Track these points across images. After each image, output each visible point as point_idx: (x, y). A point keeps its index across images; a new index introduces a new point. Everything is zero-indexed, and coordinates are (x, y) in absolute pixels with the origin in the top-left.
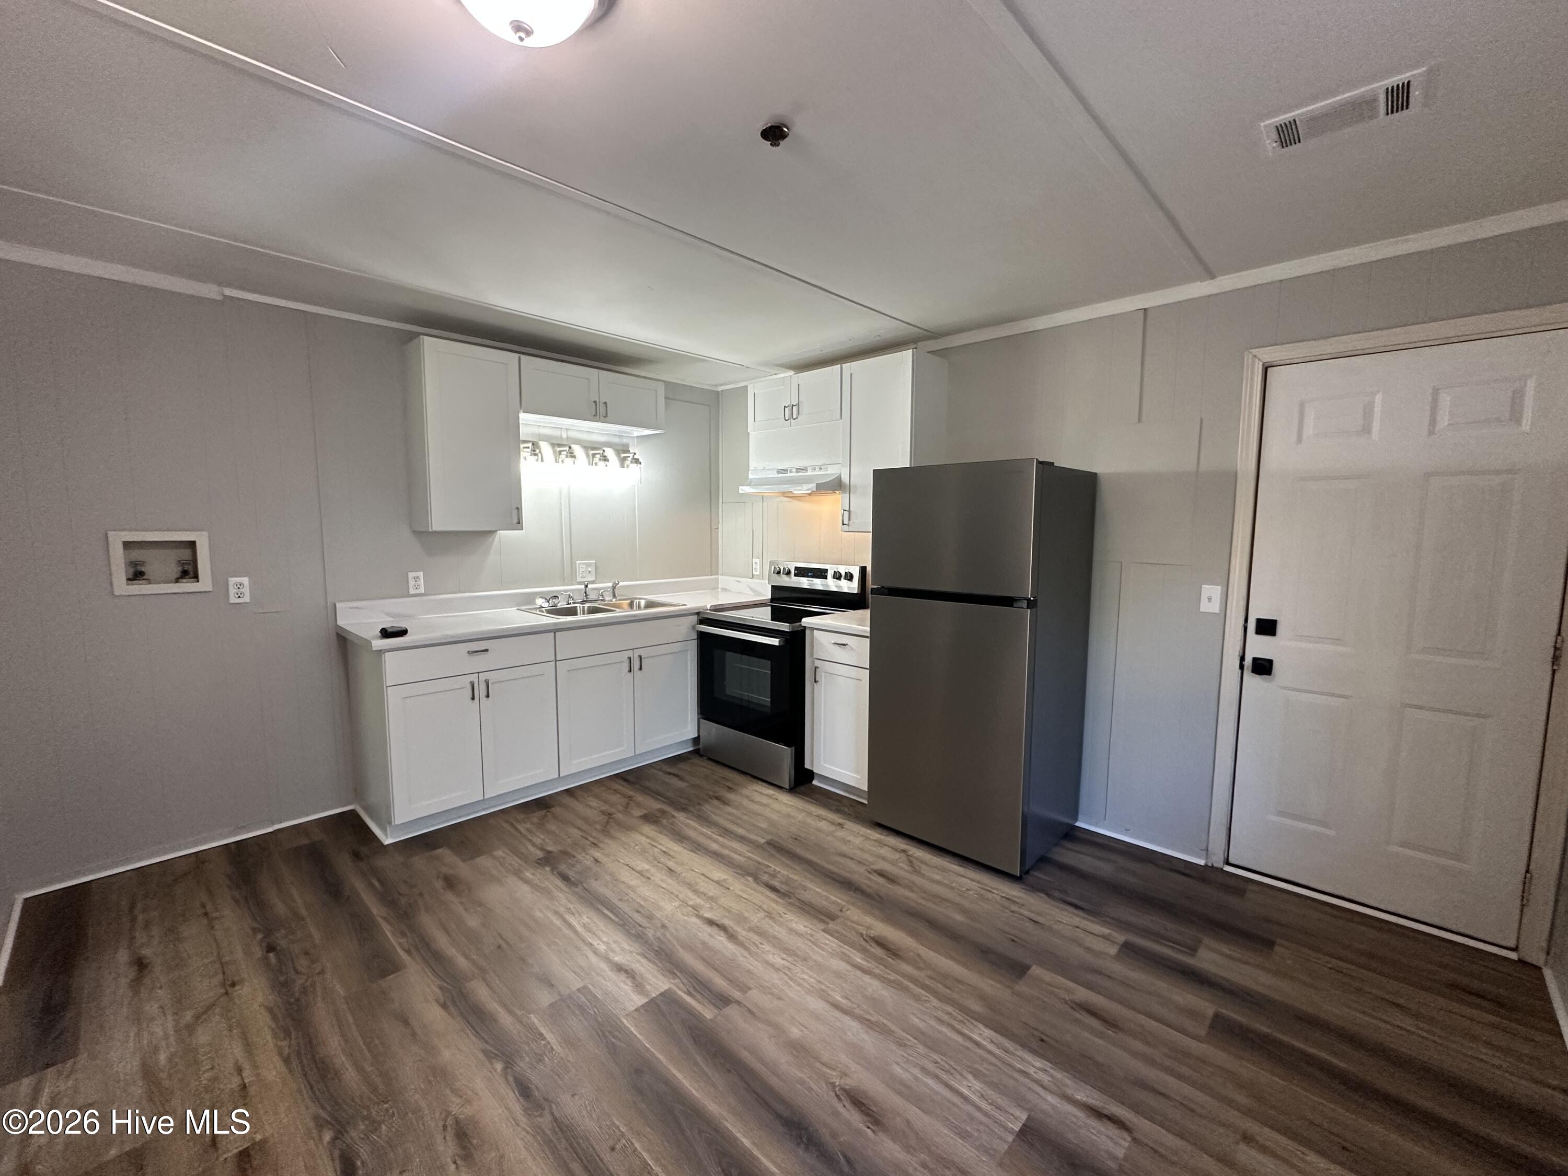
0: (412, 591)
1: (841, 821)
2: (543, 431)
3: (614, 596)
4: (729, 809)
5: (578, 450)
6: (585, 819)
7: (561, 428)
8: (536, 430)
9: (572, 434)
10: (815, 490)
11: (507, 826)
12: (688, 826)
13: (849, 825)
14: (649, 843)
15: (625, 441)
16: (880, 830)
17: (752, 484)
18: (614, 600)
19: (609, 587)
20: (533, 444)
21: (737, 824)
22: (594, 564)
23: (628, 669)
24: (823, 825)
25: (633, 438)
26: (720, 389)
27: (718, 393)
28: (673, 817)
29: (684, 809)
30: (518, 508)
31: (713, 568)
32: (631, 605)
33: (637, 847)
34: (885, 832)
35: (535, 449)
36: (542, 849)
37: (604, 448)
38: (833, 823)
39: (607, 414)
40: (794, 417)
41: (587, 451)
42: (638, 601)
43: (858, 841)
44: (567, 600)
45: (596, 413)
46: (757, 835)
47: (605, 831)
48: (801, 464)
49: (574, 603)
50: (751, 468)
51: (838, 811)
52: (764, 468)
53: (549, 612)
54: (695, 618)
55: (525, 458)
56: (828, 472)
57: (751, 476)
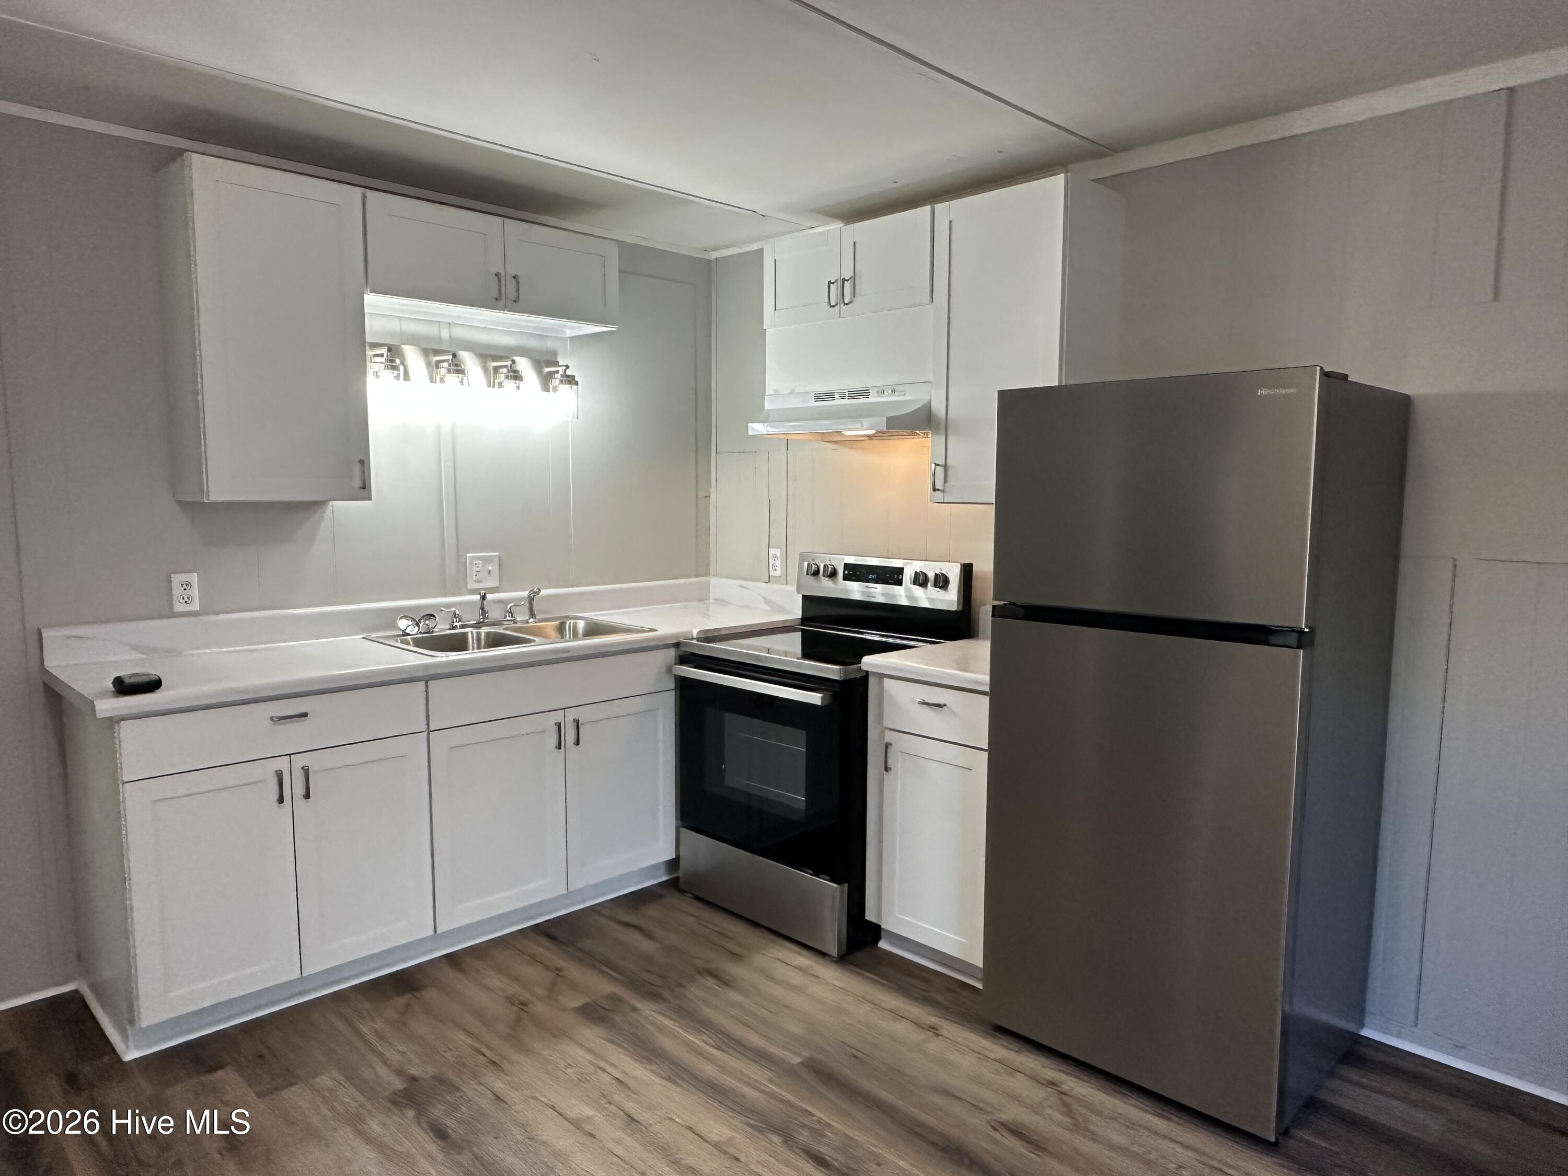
0: (179, 607)
1: (933, 1020)
2: (409, 327)
3: (532, 615)
4: (735, 996)
5: (469, 360)
6: (479, 1014)
7: (439, 322)
8: (395, 325)
9: (459, 333)
10: (884, 429)
11: (341, 1026)
12: (661, 1028)
13: (949, 1028)
14: (591, 1063)
15: (550, 344)
16: (1004, 1040)
17: (770, 420)
18: (532, 620)
19: (522, 599)
20: (389, 350)
21: (747, 1025)
22: (497, 560)
23: (554, 742)
24: (901, 1028)
25: (565, 339)
26: (714, 255)
27: (709, 262)
28: (635, 1010)
29: (653, 995)
30: (362, 462)
31: (702, 567)
32: (561, 629)
33: (570, 1071)
34: (1015, 1045)
35: (394, 357)
36: (400, 1073)
37: (515, 358)
38: (920, 1026)
39: (518, 297)
40: (846, 302)
41: (485, 363)
42: (572, 621)
43: (967, 1062)
44: (450, 621)
45: (500, 293)
46: (783, 1048)
47: (515, 1039)
48: (857, 385)
49: (462, 627)
50: (769, 391)
51: (926, 1001)
52: (792, 392)
53: (419, 643)
54: (671, 653)
55: (376, 375)
56: (906, 398)
57: (768, 406)
